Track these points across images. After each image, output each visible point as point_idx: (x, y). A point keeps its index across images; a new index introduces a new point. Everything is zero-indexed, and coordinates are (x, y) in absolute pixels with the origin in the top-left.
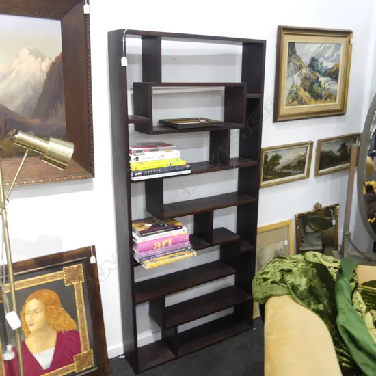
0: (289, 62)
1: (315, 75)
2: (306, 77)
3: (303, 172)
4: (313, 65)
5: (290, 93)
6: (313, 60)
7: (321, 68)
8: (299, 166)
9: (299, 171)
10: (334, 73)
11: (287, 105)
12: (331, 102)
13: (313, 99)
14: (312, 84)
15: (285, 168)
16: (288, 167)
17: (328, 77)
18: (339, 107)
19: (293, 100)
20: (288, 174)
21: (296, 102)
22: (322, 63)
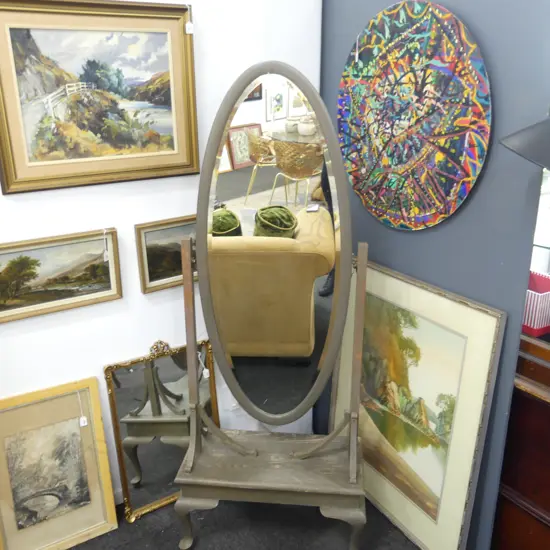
0: (20, 72)
1: (107, 99)
2: (80, 102)
3: (109, 287)
4: (93, 73)
5: (41, 134)
6: (92, 65)
7: (119, 84)
8: (96, 276)
9: (96, 287)
10: (158, 91)
11: (36, 158)
12: (159, 149)
13: (108, 145)
14: (101, 115)
15: (55, 281)
16: (64, 279)
17: (142, 99)
18: (183, 159)
19: (52, 149)
20: (71, 294)
21: (60, 153)
22: (119, 72)
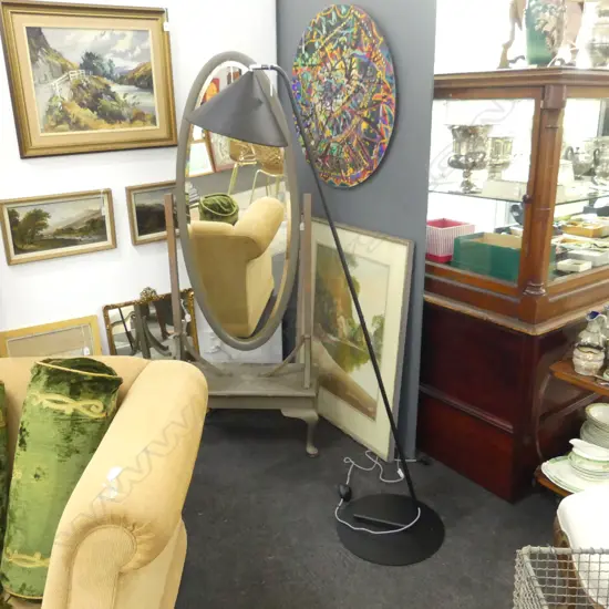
0: (34, 61)
1: (100, 83)
2: (81, 85)
3: (105, 239)
4: (90, 62)
5: (50, 111)
6: (90, 56)
7: (111, 71)
8: (95, 228)
9: (95, 238)
10: (142, 77)
11: (46, 130)
12: (144, 125)
13: (103, 121)
14: (97, 96)
15: (60, 232)
16: (69, 230)
17: (130, 84)
18: (163, 134)
19: (59, 123)
20: (74, 243)
21: (65, 126)
22: (111, 61)
